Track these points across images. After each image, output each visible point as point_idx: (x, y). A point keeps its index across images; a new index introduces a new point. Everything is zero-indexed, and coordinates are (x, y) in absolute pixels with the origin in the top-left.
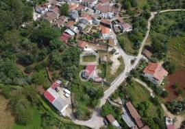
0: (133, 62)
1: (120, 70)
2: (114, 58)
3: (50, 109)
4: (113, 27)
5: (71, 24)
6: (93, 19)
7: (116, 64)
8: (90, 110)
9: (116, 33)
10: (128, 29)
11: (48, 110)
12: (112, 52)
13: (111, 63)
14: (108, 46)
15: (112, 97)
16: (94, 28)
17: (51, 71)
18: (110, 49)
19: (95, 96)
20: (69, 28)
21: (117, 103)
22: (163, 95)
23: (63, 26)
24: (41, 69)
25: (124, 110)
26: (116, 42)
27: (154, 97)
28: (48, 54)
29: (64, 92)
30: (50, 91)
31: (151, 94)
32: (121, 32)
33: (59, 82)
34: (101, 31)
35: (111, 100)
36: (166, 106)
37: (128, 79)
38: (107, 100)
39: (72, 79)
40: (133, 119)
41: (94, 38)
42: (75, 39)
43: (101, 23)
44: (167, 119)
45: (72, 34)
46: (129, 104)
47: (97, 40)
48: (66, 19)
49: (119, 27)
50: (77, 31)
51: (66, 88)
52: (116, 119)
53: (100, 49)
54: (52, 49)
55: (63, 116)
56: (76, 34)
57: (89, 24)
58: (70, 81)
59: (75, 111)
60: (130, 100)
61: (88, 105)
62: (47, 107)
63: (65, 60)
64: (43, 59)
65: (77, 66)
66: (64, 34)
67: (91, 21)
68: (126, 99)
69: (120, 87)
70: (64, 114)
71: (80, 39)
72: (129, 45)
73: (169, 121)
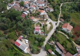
0: (56, 24)
1: (51, 28)
2: (48, 23)
4: (45, 10)
6: (36, 7)
7: (49, 26)
8: (39, 48)
9: (47, 12)
10: (52, 10)
13: (46, 25)
14: (44, 18)
15: (49, 41)
16: (37, 11)
17: (17, 31)
18: (45, 19)
19: (41, 41)
20: (25, 11)
21: (52, 43)
22: (73, 37)
23: (22, 11)
24: (12, 31)
25: (56, 46)
26: (47, 16)
27: (68, 38)
28: (15, 23)
29: (25, 41)
30: (18, 41)
31: (67, 38)
32: (49, 12)
33: (22, 36)
34: (40, 12)
35: (49, 42)
36: (75, 42)
38: (47, 42)
39: (28, 34)
40: (61, 50)
42: (28, 16)
43: (40, 9)
44: (77, 48)
45: (27, 14)
46: (58, 43)
47: (39, 16)
48: (23, 8)
49: (48, 10)
50: (29, 13)
51: (26, 39)
52: (53, 51)
53: (40, 19)
54: (17, 21)
55: (25, 53)
58: (27, 35)
59: (31, 50)
60: (58, 41)
61: (37, 46)
63: (24, 25)
64: (13, 26)
65: (30, 28)
66: (23, 14)
67: (35, 8)
68: (56, 41)
69: (53, 36)
70: (26, 52)
71: (31, 16)
72: (53, 17)
73: (78, 49)
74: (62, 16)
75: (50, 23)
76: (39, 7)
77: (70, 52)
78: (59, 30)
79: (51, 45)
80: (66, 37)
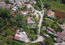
0: (42, 13)
1: (40, 17)
2: (35, 14)
3: (19, 43)
4: (30, 3)
5: (13, 6)
7: (37, 16)
8: (36, 35)
9: (32, 5)
10: (35, 3)
11: (19, 44)
12: (34, 12)
13: (35, 16)
14: (31, 10)
16: (23, 5)
19: (35, 30)
20: (13, 8)
21: (44, 29)
22: (56, 20)
23: (9, 8)
24: (7, 28)
26: (33, 8)
27: (54, 22)
28: (8, 21)
29: (22, 33)
30: (16, 35)
31: (53, 21)
32: (33, 4)
33: (18, 30)
34: (26, 6)
35: (42, 28)
36: (59, 23)
37: (44, 19)
38: (40, 29)
39: (23, 27)
40: (52, 32)
41: (25, 9)
42: (17, 11)
43: (25, 3)
45: (15, 10)
47: (26, 9)
48: (10, 5)
49: (32, 3)
51: (23, 31)
52: (47, 34)
54: (9, 18)
55: (26, 43)
56: (17, 9)
57: (20, 4)
58: (23, 28)
59: (30, 39)
60: (48, 26)
61: (34, 34)
62: (18, 42)
63: (17, 20)
66: (11, 11)
67: (20, 3)
68: (46, 26)
69: (43, 23)
71: (19, 11)
72: (38, 8)
73: (62, 27)
74: (44, 6)
75: (37, 13)
76: (24, 1)
77: (59, 31)
78: (46, 18)
79: (44, 30)
80: (51, 21)
